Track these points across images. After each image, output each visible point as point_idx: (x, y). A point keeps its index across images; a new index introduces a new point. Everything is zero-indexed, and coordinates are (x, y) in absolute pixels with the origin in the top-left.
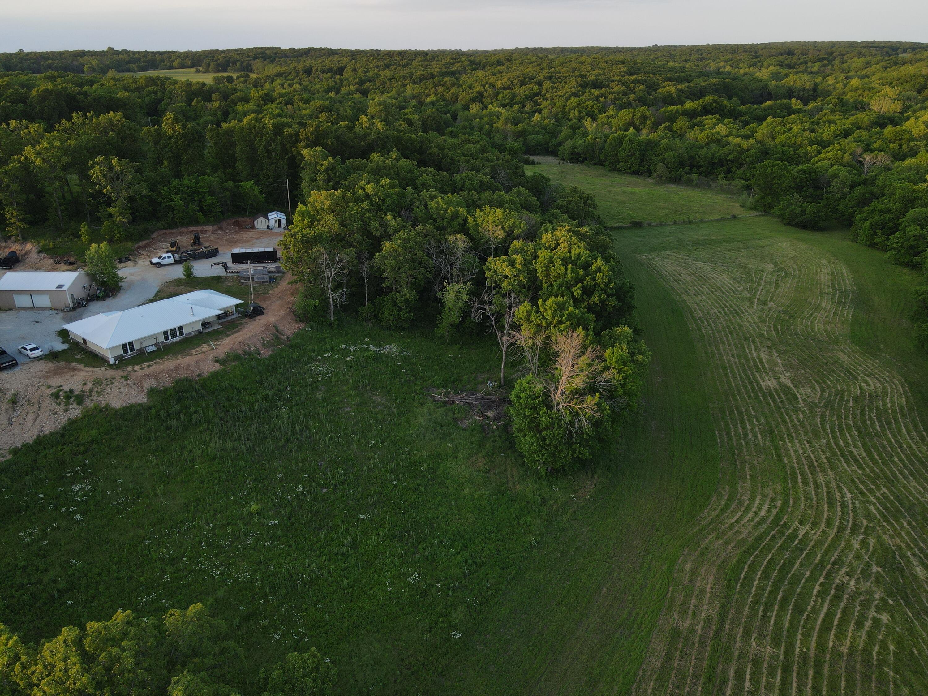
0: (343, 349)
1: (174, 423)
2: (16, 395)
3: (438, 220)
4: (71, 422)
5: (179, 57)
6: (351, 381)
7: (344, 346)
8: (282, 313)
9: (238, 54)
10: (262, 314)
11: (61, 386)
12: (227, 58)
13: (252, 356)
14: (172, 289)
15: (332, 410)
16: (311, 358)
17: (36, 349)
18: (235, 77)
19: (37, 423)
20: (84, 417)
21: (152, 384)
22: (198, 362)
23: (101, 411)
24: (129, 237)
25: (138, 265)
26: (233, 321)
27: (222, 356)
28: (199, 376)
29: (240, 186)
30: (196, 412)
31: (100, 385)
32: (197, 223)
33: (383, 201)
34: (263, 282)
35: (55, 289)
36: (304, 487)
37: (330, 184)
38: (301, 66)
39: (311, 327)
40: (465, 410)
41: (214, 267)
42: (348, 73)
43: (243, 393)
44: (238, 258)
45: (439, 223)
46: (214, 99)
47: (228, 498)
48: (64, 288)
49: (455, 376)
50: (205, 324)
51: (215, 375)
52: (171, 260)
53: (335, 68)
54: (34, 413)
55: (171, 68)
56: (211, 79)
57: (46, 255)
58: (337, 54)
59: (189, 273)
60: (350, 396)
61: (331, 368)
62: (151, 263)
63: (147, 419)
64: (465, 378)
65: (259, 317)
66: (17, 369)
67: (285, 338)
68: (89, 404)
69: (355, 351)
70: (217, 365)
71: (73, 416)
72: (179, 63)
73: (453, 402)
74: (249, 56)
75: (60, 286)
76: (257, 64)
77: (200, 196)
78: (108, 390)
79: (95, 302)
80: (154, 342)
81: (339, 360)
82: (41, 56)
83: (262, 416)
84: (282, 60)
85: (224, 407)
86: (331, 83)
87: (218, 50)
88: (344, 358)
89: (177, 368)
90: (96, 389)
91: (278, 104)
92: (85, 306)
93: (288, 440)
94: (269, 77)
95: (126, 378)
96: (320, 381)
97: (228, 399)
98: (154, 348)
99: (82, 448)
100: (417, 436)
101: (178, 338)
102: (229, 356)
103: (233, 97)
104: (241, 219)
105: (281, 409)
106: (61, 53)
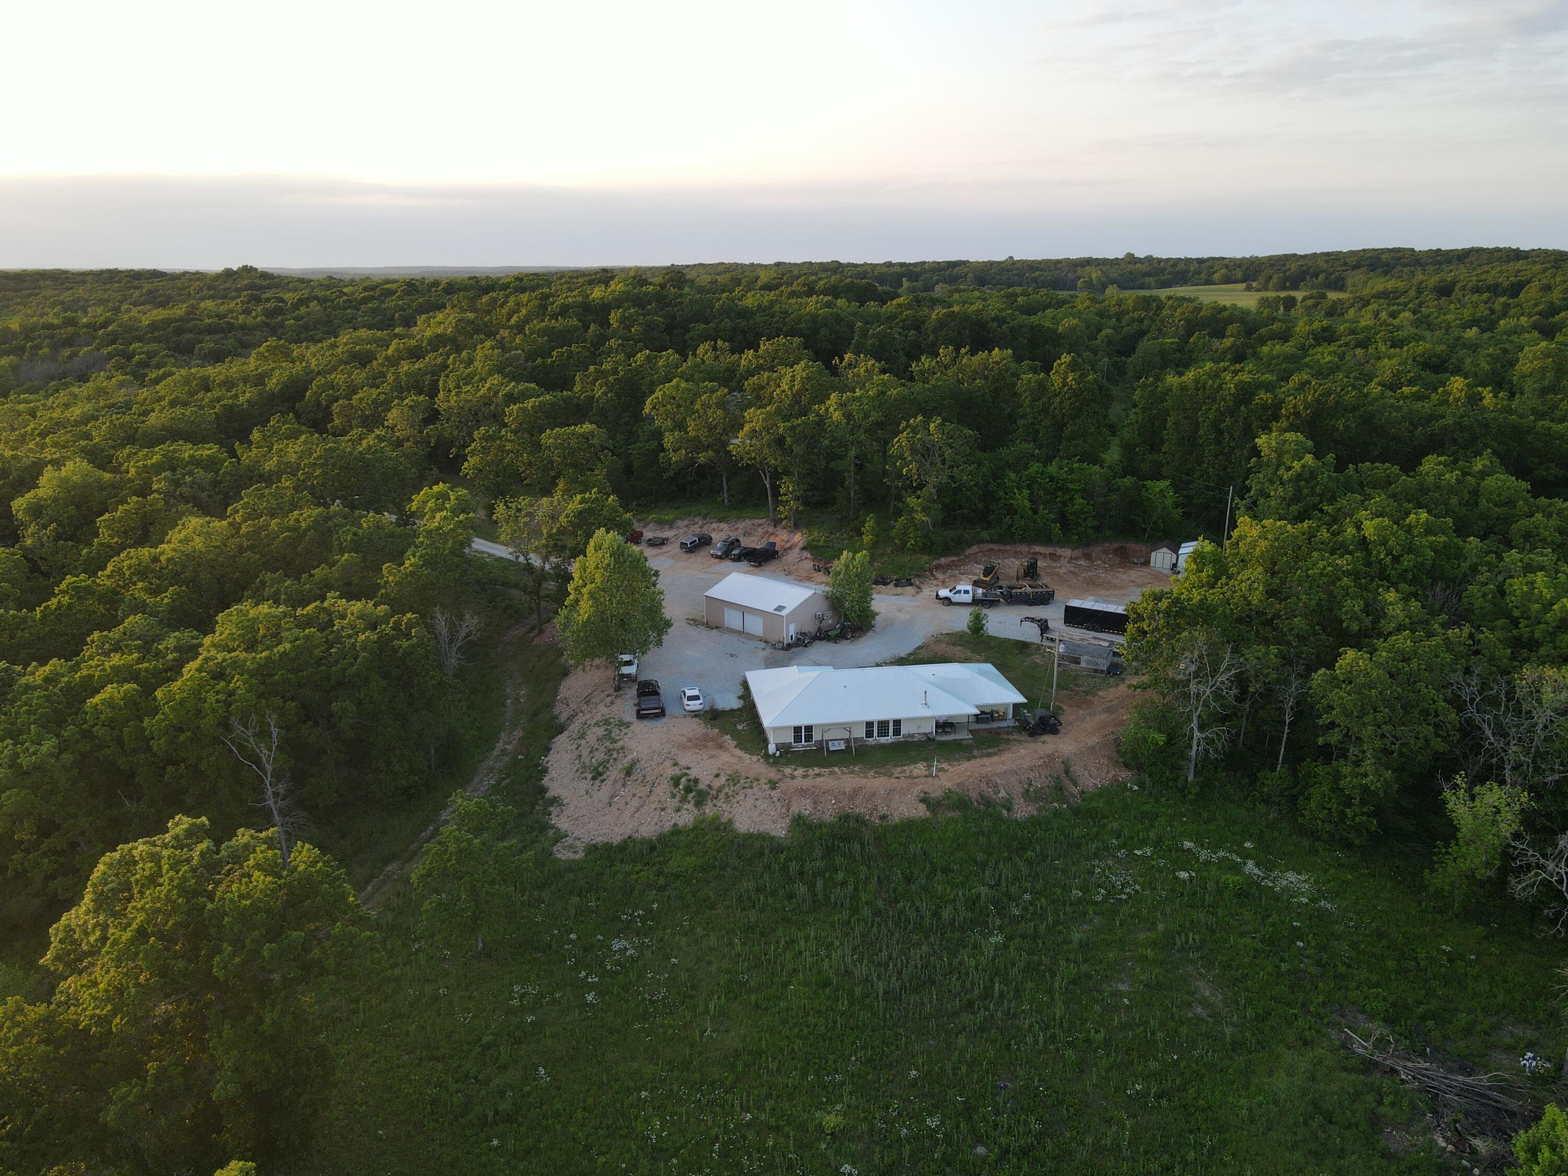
0: (1184, 851)
1: (801, 889)
2: (634, 763)
3: (1523, 623)
4: (676, 831)
5: (1227, 266)
6: (1161, 927)
7: (1188, 844)
8: (1094, 740)
9: (1327, 261)
10: (1054, 731)
11: (688, 768)
12: (1304, 268)
13: (990, 810)
14: (943, 648)
15: (1088, 977)
16: (1107, 848)
17: (696, 698)
18: (1300, 299)
19: (637, 815)
20: (695, 828)
21: (803, 806)
22: (890, 792)
23: (717, 829)
24: (928, 548)
25: (920, 596)
26: (997, 732)
27: (936, 794)
28: (883, 817)
29: (1144, 486)
30: (844, 884)
31: (735, 784)
32: (1048, 540)
33: (1396, 559)
34: (1096, 671)
35: (772, 611)
36: (942, 1123)
37: (1294, 508)
38: (1434, 280)
39: (1141, 785)
40: (1413, 1107)
41: (1027, 624)
42: (1531, 294)
43: (940, 876)
44: (1074, 616)
45: (1524, 629)
46: (1228, 333)
47: (804, 1075)
48: (784, 613)
49: (1434, 1005)
50: (944, 726)
51: (909, 826)
52: (968, 598)
53: (1505, 284)
54: (640, 798)
55: (1208, 282)
56: (1256, 302)
57: (809, 556)
58: (1526, 258)
59: (977, 626)
60: (1144, 959)
61: (1136, 882)
62: (937, 595)
63: (768, 868)
64: (1463, 1018)
65: (1047, 738)
66: (660, 723)
67: (1075, 790)
68: (709, 810)
69: (1208, 863)
70: (922, 807)
71: (681, 823)
72: (1222, 275)
73: (1393, 1071)
74: (1345, 264)
75: (780, 608)
76: (1355, 278)
77: (1067, 497)
78: (740, 797)
79: (824, 642)
80: (846, 735)
81: (1160, 871)
82: (1028, 266)
83: (948, 935)
84: (1406, 269)
85: (895, 890)
86: (1482, 311)
87: (1295, 255)
88: (1174, 872)
89: (855, 792)
90: (726, 790)
91: (1340, 346)
92: (806, 646)
93: (970, 1004)
94: (1361, 299)
95: (773, 785)
96: (1096, 903)
97: (909, 880)
98: (843, 747)
99: (662, 881)
100: (1252, 1120)
101: (889, 739)
102: (949, 798)
103: (1263, 331)
104: (1132, 546)
105: (991, 934)
106: (1058, 262)
